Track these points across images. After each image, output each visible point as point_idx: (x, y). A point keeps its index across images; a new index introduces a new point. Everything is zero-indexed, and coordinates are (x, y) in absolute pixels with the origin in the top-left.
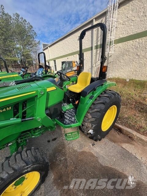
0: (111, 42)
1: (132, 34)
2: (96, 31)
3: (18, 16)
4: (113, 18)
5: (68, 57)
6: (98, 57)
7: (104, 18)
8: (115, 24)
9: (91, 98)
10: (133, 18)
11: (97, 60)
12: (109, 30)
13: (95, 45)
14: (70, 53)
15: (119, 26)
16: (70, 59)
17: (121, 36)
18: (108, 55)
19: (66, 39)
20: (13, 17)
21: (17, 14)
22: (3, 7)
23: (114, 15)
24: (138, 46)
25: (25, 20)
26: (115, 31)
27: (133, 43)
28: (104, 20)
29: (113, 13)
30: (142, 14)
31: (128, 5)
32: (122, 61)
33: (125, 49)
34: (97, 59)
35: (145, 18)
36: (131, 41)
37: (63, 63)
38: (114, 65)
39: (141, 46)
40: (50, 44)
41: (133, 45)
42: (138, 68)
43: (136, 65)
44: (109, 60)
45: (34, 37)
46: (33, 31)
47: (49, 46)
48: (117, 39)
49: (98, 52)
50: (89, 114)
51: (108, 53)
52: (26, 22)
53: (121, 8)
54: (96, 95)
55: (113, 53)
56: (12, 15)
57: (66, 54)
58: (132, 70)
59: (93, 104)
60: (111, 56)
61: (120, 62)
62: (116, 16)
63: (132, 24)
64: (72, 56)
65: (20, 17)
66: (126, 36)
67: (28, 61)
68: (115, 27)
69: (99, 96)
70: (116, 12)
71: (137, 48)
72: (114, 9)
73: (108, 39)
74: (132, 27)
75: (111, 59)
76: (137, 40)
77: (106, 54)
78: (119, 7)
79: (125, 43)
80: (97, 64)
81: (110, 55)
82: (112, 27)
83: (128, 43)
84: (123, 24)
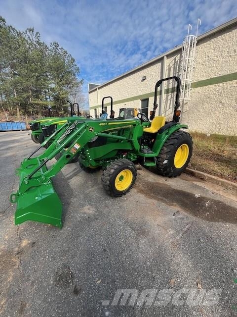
0: (186, 86)
1: (214, 77)
2: (167, 71)
3: (57, 46)
4: (189, 56)
5: (126, 103)
6: (168, 104)
7: (179, 56)
8: (192, 64)
9: (167, 134)
10: (216, 57)
11: (168, 109)
12: (185, 71)
13: (166, 88)
14: (130, 97)
15: (197, 67)
16: (129, 105)
17: (201, 79)
18: (183, 101)
19: (124, 80)
20: (50, 47)
21: (56, 44)
22: (38, 35)
23: (191, 53)
24: (222, 92)
25: (66, 52)
26: (192, 73)
27: (215, 87)
28: (179, 58)
29: (190, 50)
30: (226, 54)
31: (209, 42)
32: (201, 110)
33: (205, 95)
34: (168, 107)
35: (230, 59)
36: (213, 86)
37: (121, 110)
38: (190, 115)
39: (226, 92)
40: (100, 85)
41: (215, 90)
42: (223, 119)
43: (220, 116)
44: (184, 108)
45: (76, 74)
46: (76, 65)
47: (99, 87)
48: (194, 83)
49: (169, 97)
50: (164, 147)
51: (183, 100)
52: (67, 53)
53: (201, 45)
54: (171, 132)
55: (189, 99)
56: (48, 45)
57: (123, 99)
58: (215, 122)
59: (168, 139)
60: (187, 103)
61: (199, 111)
62: (194, 54)
63: (215, 65)
64: (132, 102)
65: (60, 47)
66: (206, 79)
67: (64, 107)
68: (192, 68)
69: (172, 134)
70: (194, 49)
71: (220, 94)
72: (191, 46)
73: (184, 81)
74: (215, 68)
75: (186, 108)
76: (221, 84)
77: (180, 100)
78: (197, 44)
79: (205, 87)
80: (167, 114)
81: (185, 102)
82: (188, 68)
83: (209, 88)
84: (203, 65)
